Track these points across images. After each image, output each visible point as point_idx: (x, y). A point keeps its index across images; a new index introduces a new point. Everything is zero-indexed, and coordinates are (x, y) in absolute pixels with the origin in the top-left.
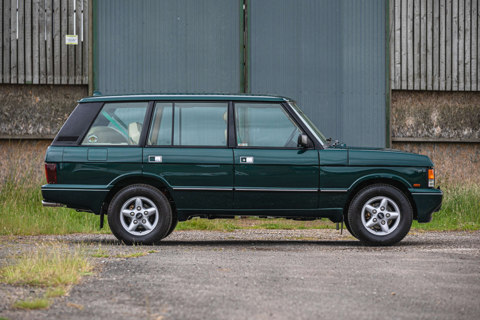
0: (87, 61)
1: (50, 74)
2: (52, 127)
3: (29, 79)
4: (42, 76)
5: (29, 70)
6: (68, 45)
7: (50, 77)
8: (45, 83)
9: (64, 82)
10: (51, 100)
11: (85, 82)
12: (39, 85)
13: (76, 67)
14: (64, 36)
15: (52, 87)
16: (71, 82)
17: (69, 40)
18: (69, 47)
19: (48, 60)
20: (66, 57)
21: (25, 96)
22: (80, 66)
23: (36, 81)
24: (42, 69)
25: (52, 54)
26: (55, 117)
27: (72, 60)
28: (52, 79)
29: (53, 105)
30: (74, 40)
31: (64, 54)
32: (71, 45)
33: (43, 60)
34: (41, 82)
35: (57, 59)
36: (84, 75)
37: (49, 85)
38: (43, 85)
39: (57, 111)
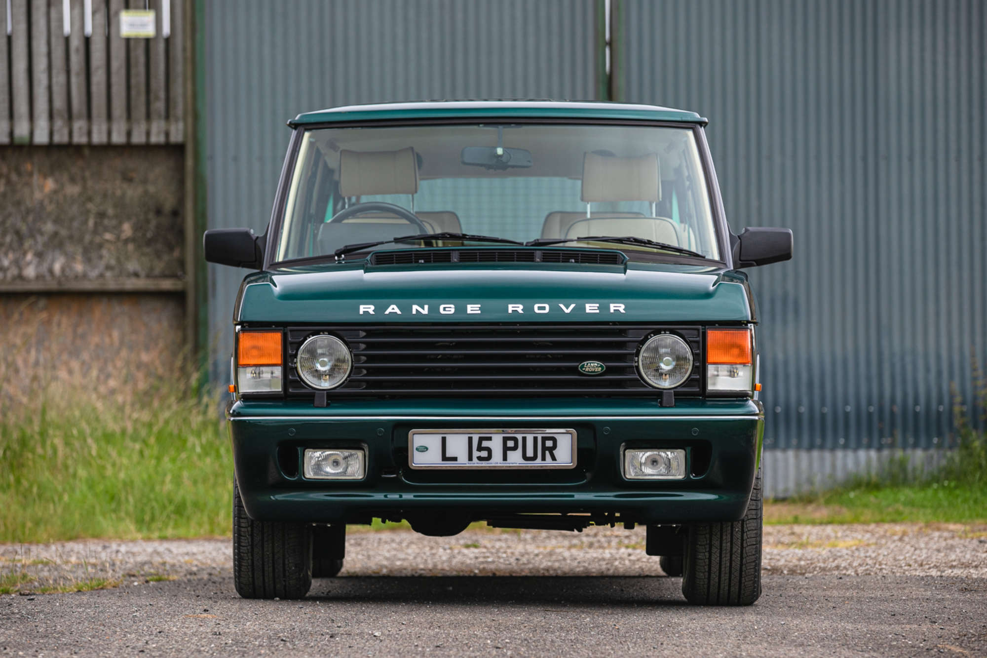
0: (180, 80)
1: (79, 118)
2: (88, 260)
3: (22, 130)
4: (59, 123)
5: (21, 106)
6: (128, 40)
7: (79, 125)
8: (65, 139)
9: (118, 138)
10: (85, 188)
11: (176, 136)
12: (51, 148)
13: (152, 96)
14: (117, 14)
15: (87, 152)
16: (138, 138)
17: (132, 25)
18: (132, 43)
19: (74, 80)
20: (123, 72)
21: (14, 177)
22: (162, 95)
23: (41, 137)
24: (59, 103)
25: (83, 64)
26: (95, 232)
27: (139, 78)
28: (85, 130)
29: (90, 199)
30: (143, 25)
31: (118, 63)
32: (137, 40)
33: (59, 79)
34: (57, 139)
35: (98, 77)
36: (172, 119)
37: (79, 148)
38: (61, 147)
39: (102, 215)
